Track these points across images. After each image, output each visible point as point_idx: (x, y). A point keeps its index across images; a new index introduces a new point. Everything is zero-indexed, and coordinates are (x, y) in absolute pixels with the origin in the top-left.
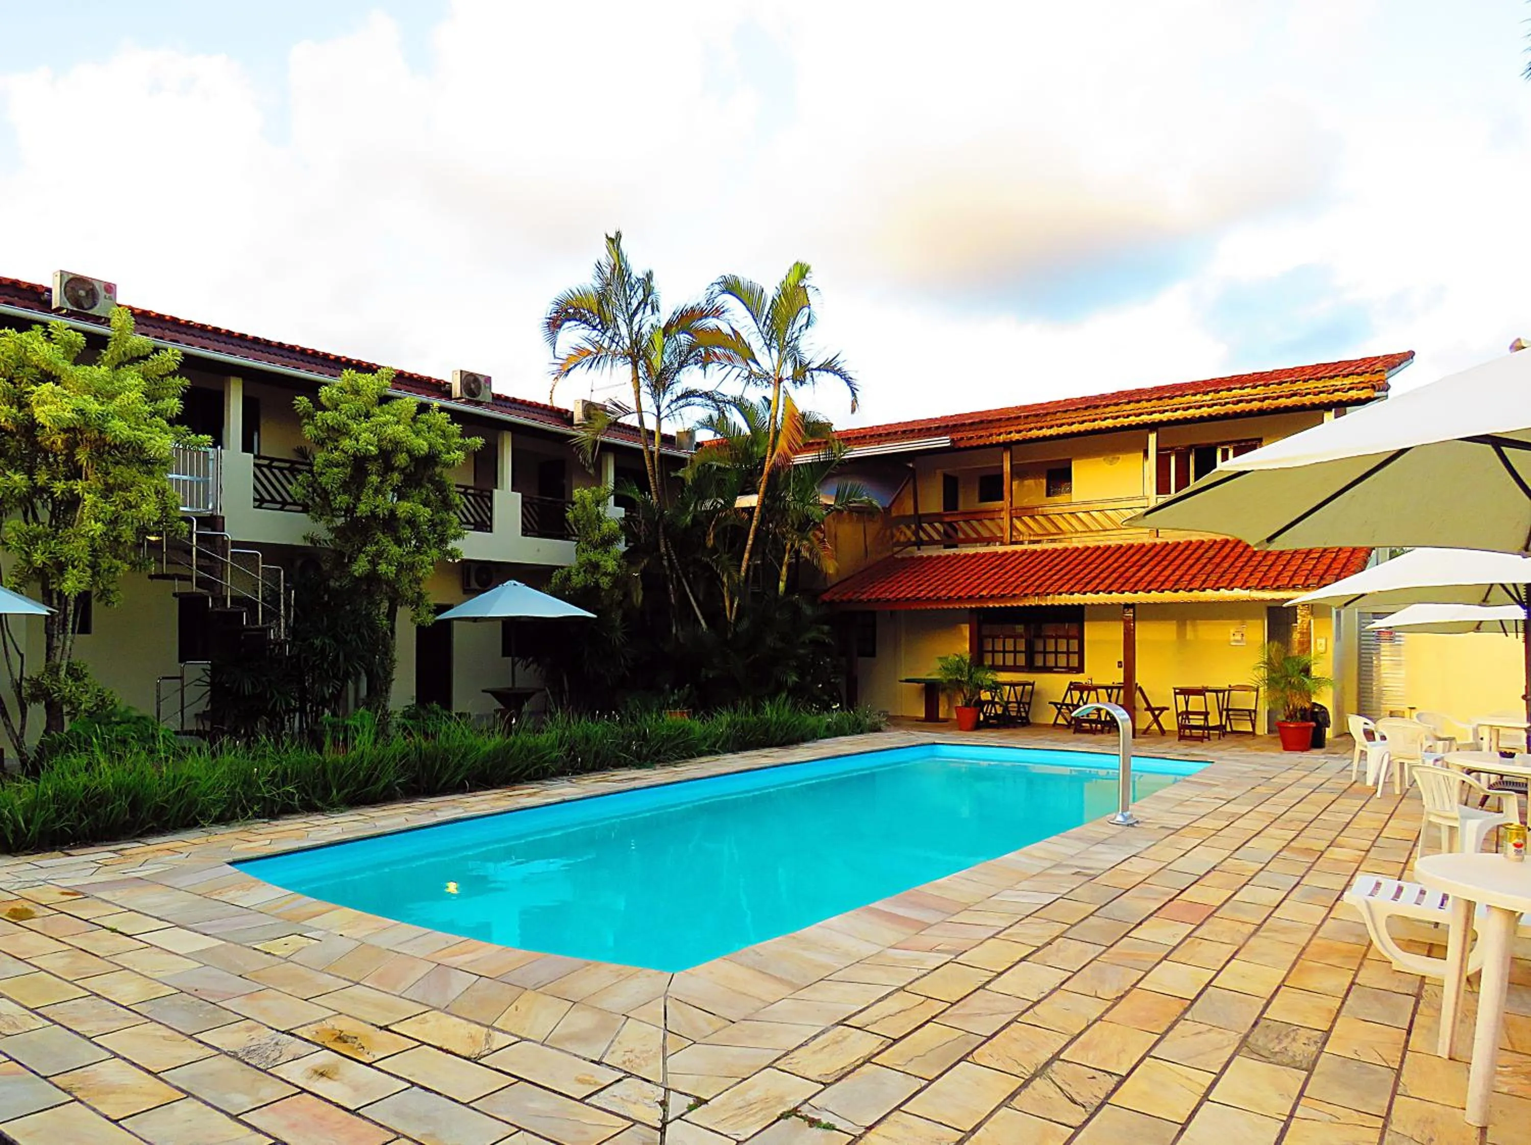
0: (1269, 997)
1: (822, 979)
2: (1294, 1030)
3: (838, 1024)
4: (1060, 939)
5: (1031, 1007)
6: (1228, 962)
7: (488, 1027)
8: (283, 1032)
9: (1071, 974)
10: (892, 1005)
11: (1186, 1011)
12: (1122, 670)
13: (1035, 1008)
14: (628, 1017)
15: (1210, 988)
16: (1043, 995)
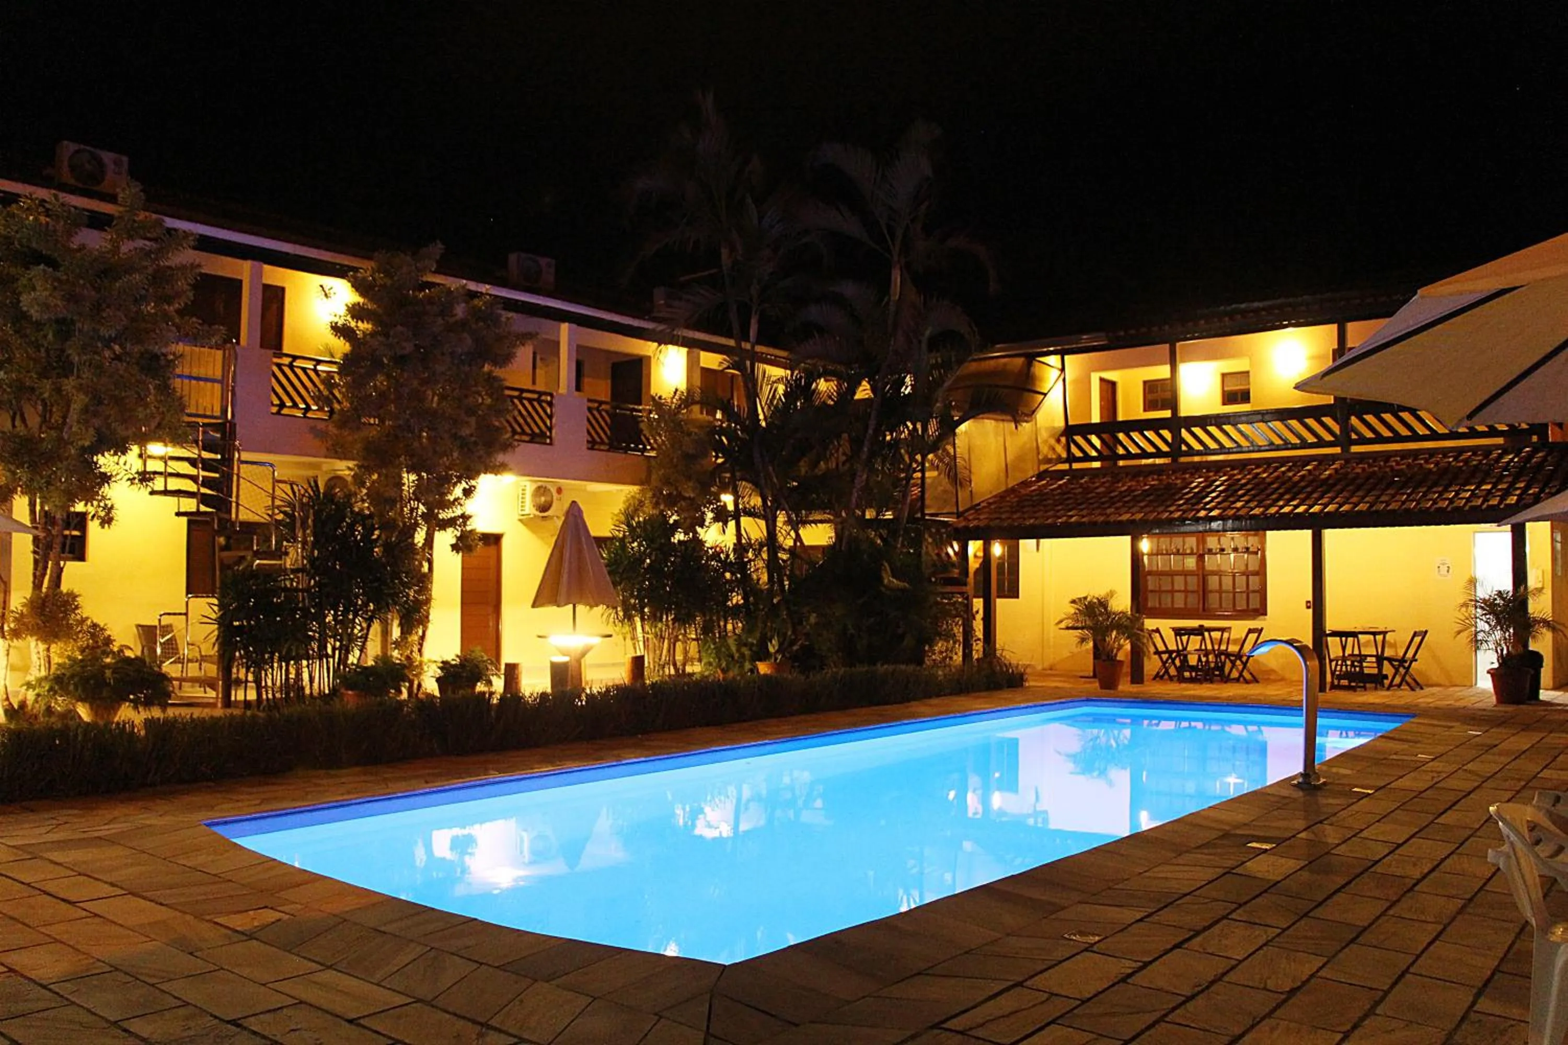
0: (1480, 985)
1: (919, 974)
2: (1512, 1026)
3: (932, 1027)
4: (1225, 921)
5: (1184, 1003)
6: (1430, 944)
7: (481, 1024)
8: (228, 1022)
9: (1235, 962)
10: (1006, 1003)
11: (1377, 1003)
12: (1311, 611)
13: (1188, 1005)
14: (661, 1017)
15: (1408, 976)
16: (1200, 988)
